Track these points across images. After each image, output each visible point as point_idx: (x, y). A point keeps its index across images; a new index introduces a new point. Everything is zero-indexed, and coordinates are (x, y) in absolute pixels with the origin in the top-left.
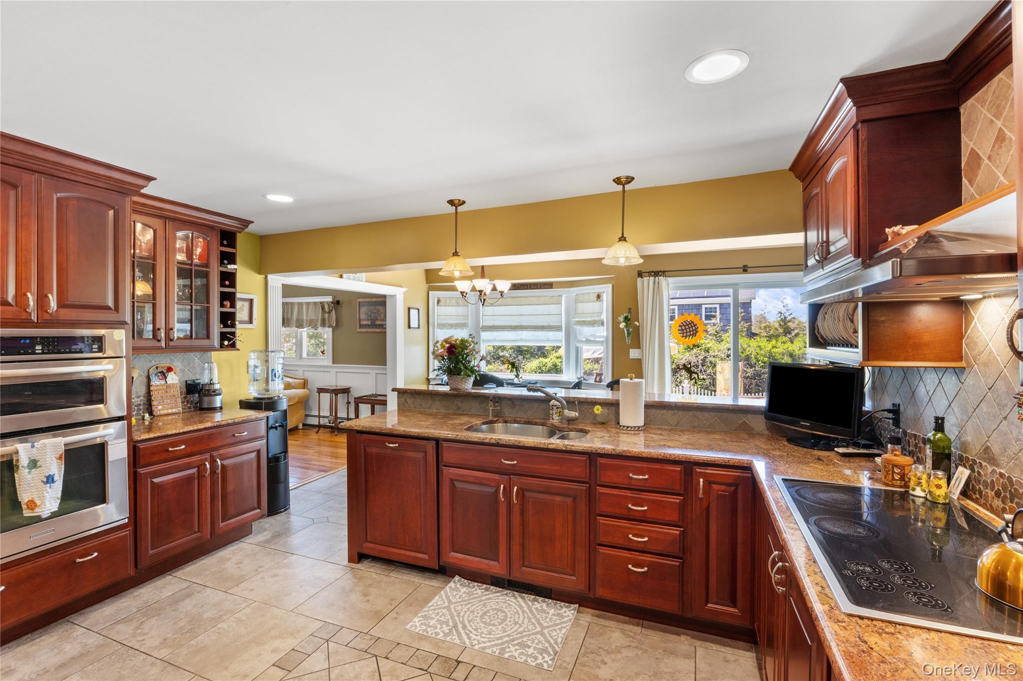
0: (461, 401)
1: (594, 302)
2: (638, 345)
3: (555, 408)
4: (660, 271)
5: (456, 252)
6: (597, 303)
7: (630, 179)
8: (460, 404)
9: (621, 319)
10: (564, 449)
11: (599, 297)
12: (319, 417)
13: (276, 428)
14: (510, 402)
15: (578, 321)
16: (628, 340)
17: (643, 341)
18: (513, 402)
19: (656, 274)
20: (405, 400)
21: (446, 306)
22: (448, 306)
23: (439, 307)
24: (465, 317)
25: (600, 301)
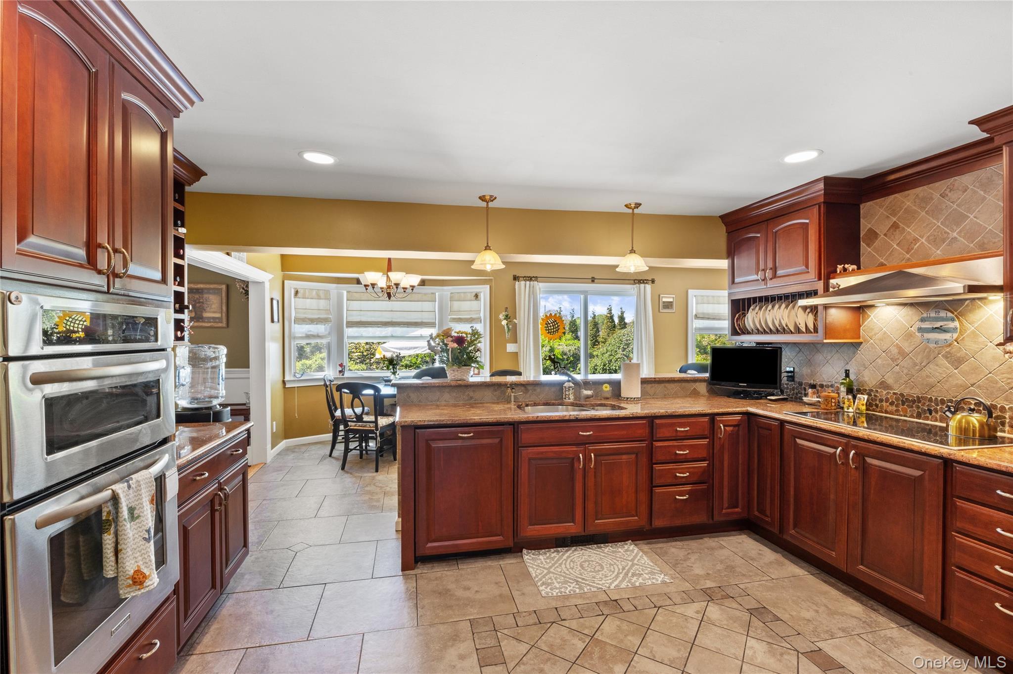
1: (471, 300)
2: (515, 340)
4: (534, 277)
5: (488, 246)
6: (475, 303)
7: (638, 205)
9: (501, 317)
10: (631, 416)
11: (477, 296)
15: (454, 319)
16: (508, 336)
17: (520, 336)
19: (530, 279)
21: (306, 298)
22: (308, 298)
23: (296, 299)
24: (328, 311)
25: (478, 300)
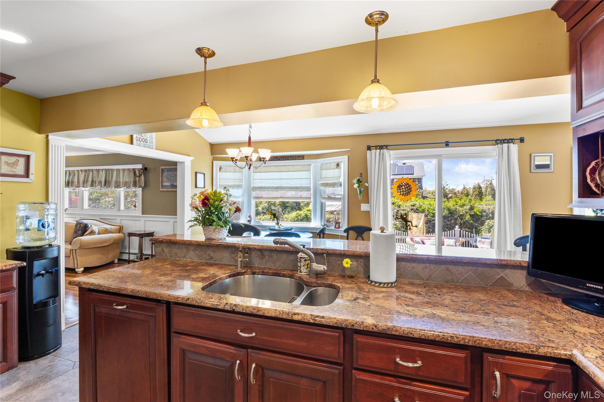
0: (213, 251)
1: (334, 169)
2: (367, 200)
3: (303, 260)
4: (384, 146)
5: (205, 102)
6: (337, 170)
7: (384, 16)
8: (212, 254)
9: (355, 181)
11: (338, 165)
12: (129, 253)
13: (42, 275)
14: (259, 253)
15: (323, 184)
16: (360, 197)
17: (371, 199)
18: (262, 252)
19: (381, 147)
20: (162, 249)
21: (226, 172)
22: (228, 172)
23: (220, 173)
24: (241, 180)
25: (339, 168)
